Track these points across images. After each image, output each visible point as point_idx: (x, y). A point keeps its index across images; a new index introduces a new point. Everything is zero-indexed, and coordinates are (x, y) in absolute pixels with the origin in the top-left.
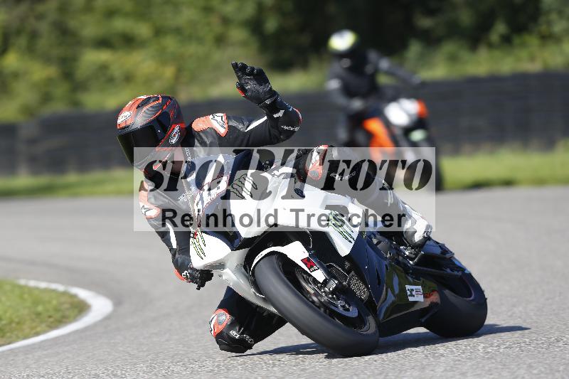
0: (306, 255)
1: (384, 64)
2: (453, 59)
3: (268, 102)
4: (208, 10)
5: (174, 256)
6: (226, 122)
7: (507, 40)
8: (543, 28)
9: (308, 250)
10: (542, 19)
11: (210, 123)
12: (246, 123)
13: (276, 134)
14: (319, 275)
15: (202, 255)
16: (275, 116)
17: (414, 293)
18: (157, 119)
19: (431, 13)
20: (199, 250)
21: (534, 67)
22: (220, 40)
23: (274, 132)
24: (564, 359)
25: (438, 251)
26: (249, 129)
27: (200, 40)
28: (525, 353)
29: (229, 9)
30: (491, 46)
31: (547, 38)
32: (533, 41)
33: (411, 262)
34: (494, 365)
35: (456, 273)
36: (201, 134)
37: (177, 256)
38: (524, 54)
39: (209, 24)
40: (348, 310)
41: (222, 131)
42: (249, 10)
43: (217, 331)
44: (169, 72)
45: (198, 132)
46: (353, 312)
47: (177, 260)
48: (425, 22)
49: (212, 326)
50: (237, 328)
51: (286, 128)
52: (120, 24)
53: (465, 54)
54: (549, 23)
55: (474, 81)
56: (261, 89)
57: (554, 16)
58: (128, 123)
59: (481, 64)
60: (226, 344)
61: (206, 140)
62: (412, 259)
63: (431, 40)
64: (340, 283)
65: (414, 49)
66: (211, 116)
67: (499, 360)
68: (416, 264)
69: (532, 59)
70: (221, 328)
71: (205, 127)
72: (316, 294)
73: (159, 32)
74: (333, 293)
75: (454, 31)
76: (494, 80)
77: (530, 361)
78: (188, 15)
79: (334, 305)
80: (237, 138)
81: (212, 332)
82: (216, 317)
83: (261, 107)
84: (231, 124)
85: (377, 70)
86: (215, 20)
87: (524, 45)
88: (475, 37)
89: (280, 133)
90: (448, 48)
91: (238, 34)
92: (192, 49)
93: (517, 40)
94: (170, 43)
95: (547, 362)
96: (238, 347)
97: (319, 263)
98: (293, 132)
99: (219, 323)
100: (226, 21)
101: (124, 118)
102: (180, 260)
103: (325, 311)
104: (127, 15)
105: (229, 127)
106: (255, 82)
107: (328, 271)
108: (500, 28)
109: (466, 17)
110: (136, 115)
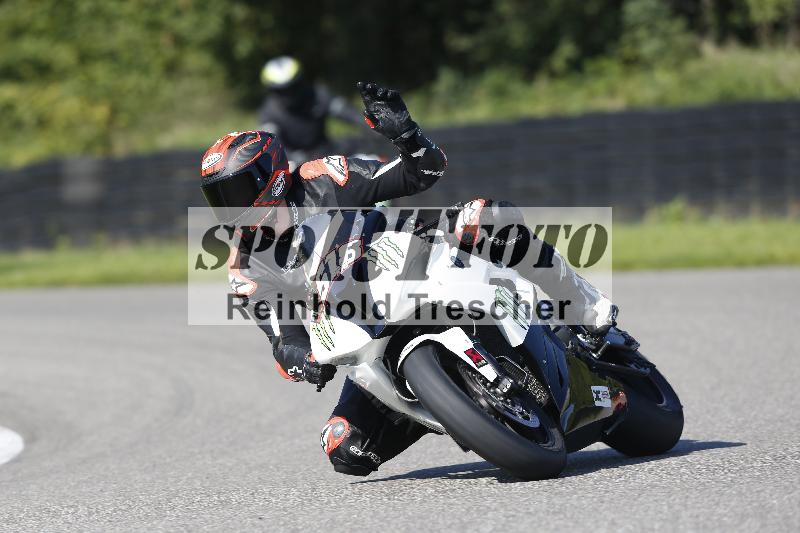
0: (470, 345)
1: (338, 105)
2: (500, 93)
3: (405, 136)
4: (154, 26)
5: (276, 346)
6: (346, 167)
7: (576, 66)
8: (627, 51)
9: (471, 338)
10: (626, 38)
11: (324, 168)
12: (373, 168)
13: (414, 181)
14: (489, 372)
15: (330, 346)
16: (414, 155)
17: (600, 396)
18: (256, 163)
19: (469, 29)
20: (325, 339)
21: (616, 104)
22: (172, 69)
23: (411, 179)
24: (661, 512)
25: (621, 341)
26: (377, 175)
27: (145, 70)
28: (605, 505)
29: (184, 25)
30: (553, 75)
31: (632, 63)
32: (611, 67)
33: (594, 355)
34: (562, 522)
35: (642, 370)
36: (312, 183)
37: (281, 346)
38: (600, 85)
39: (156, 46)
40: (527, 418)
41: (341, 179)
42: (213, 25)
43: (332, 446)
44: (100, 112)
45: (308, 181)
46: (534, 422)
47: (282, 352)
48: (461, 43)
49: (325, 440)
50: (360, 443)
51: (427, 172)
52: (29, 47)
53: (516, 87)
54: (636, 43)
55: (530, 124)
56: (396, 119)
57: (642, 33)
58: (217, 169)
59: (540, 100)
60: (343, 464)
61: (319, 191)
62: (595, 351)
63: (469, 68)
64: (515, 382)
65: (446, 79)
66: (325, 160)
67: (569, 515)
68: (601, 358)
69: (612, 92)
70: (337, 442)
71: (317, 174)
72: (486, 396)
73: (85, 58)
74: (506, 395)
75: (500, 54)
76: (558, 122)
77: (613, 516)
78: (126, 33)
79: (510, 411)
80: (361, 187)
81: (326, 448)
82: (330, 429)
83: (396, 143)
84: (352, 169)
85: (326, 115)
86: (164, 40)
87: (599, 73)
88: (532, 63)
89: (419, 180)
90: (494, 77)
91: (196, 60)
92: (132, 80)
93: (590, 66)
94: (101, 72)
95: (637, 516)
96: (359, 467)
97: (486, 355)
98: (436, 178)
99: (333, 436)
100: (180, 42)
101: (212, 162)
102: (286, 352)
103: (497, 418)
104: (40, 34)
105: (351, 173)
106: (388, 109)
107: (499, 366)
108: (567, 50)
109: (518, 35)
110: (228, 157)
